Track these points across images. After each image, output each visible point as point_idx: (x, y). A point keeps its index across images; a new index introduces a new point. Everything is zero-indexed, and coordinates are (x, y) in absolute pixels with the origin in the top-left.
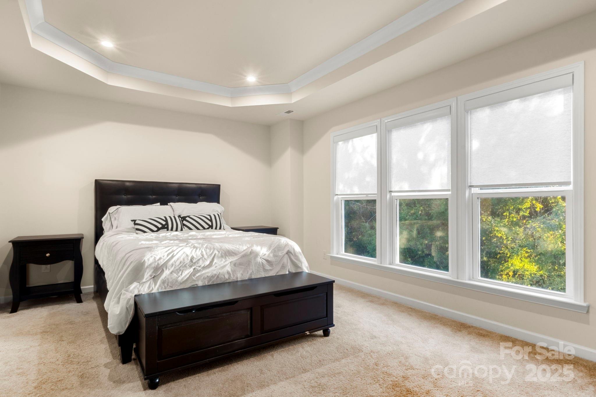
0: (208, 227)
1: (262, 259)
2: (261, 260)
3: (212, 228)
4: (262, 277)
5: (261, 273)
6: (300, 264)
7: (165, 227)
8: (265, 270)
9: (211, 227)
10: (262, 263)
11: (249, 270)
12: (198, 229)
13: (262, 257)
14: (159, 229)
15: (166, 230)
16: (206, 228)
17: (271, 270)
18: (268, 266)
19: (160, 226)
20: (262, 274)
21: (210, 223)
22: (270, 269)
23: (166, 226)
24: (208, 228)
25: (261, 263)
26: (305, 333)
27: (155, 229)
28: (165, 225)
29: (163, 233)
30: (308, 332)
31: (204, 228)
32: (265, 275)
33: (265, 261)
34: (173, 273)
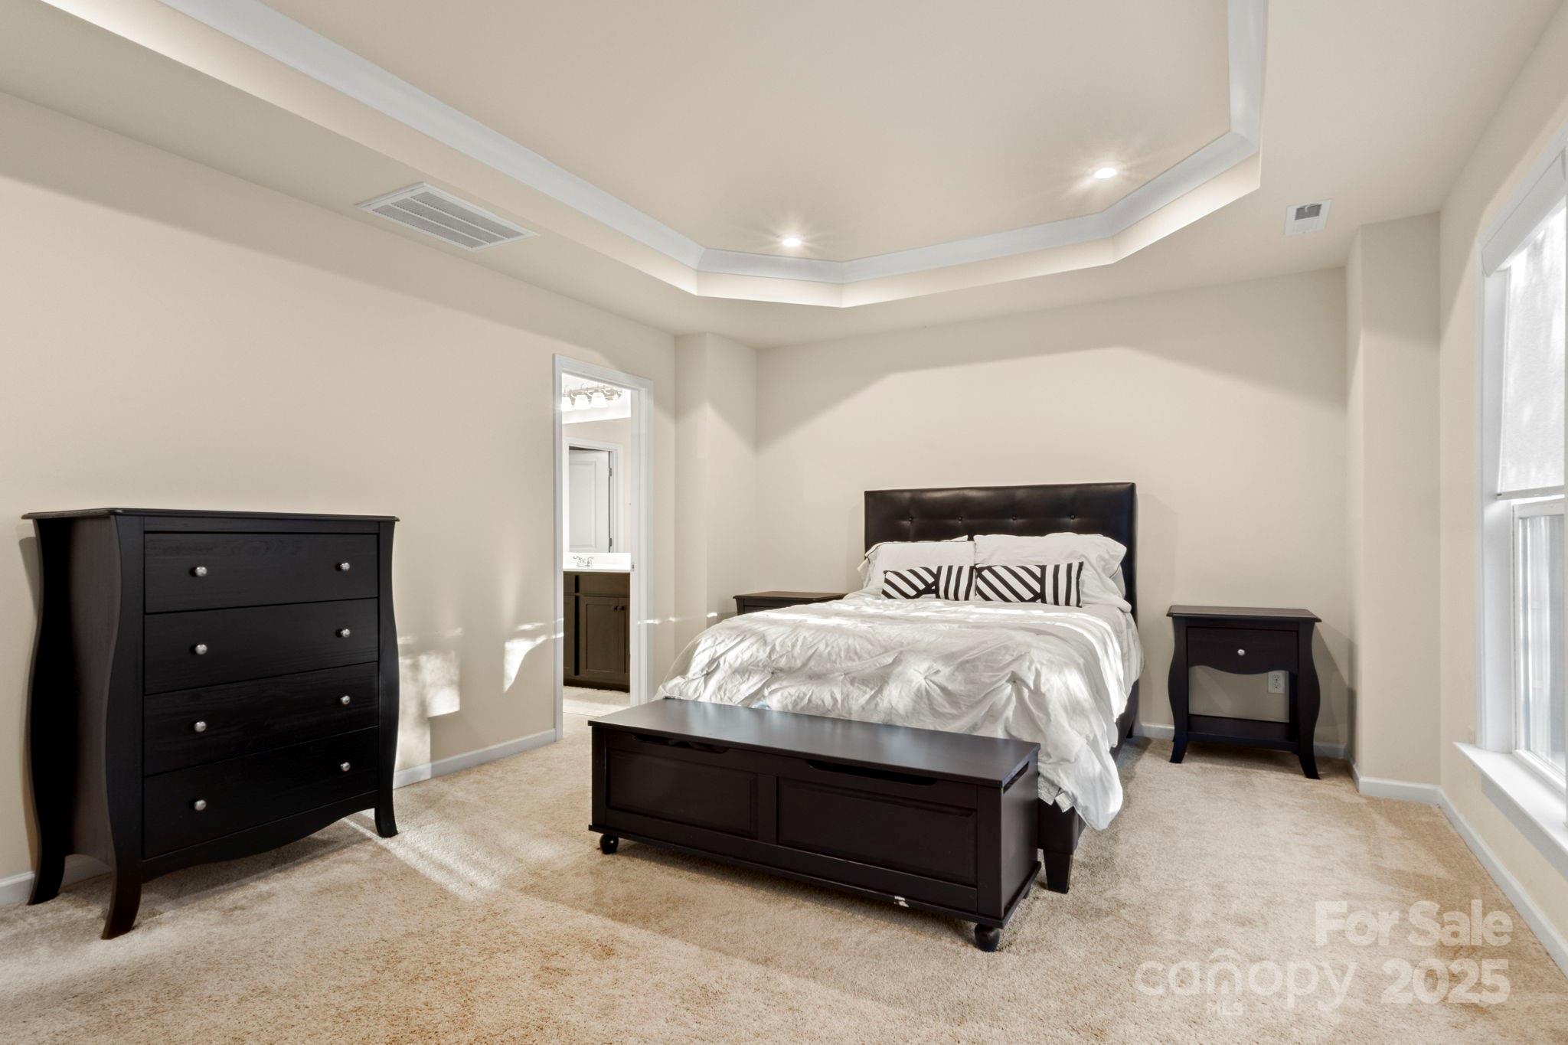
0: (1032, 596)
1: (930, 683)
2: (924, 682)
3: (1044, 601)
4: (927, 728)
5: (922, 718)
6: (1044, 721)
7: (931, 589)
8: (935, 713)
9: (1039, 597)
10: (927, 691)
11: (879, 701)
12: (1006, 600)
13: (929, 677)
14: (920, 594)
15: (934, 595)
16: (1027, 599)
17: (954, 717)
18: (947, 705)
19: (921, 586)
20: (928, 721)
21: (1037, 587)
22: (950, 714)
23: (934, 588)
24: (1033, 600)
25: (924, 693)
26: (891, 896)
27: (913, 593)
28: (933, 584)
29: (930, 603)
30: (904, 899)
31: (1022, 599)
32: (935, 727)
33: (935, 687)
34: (737, 674)
